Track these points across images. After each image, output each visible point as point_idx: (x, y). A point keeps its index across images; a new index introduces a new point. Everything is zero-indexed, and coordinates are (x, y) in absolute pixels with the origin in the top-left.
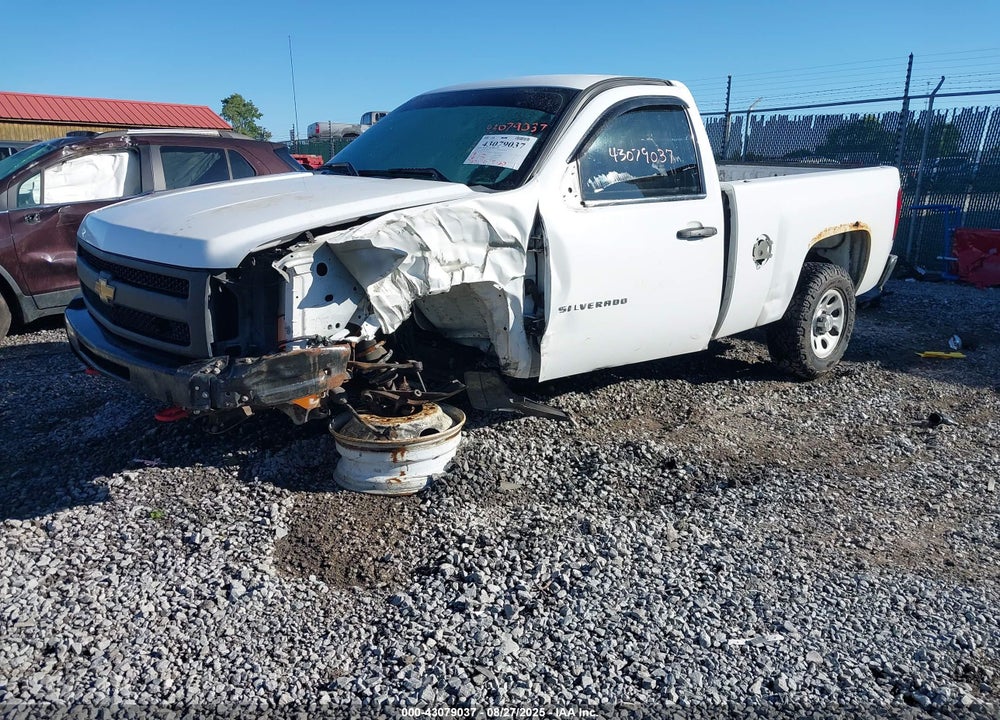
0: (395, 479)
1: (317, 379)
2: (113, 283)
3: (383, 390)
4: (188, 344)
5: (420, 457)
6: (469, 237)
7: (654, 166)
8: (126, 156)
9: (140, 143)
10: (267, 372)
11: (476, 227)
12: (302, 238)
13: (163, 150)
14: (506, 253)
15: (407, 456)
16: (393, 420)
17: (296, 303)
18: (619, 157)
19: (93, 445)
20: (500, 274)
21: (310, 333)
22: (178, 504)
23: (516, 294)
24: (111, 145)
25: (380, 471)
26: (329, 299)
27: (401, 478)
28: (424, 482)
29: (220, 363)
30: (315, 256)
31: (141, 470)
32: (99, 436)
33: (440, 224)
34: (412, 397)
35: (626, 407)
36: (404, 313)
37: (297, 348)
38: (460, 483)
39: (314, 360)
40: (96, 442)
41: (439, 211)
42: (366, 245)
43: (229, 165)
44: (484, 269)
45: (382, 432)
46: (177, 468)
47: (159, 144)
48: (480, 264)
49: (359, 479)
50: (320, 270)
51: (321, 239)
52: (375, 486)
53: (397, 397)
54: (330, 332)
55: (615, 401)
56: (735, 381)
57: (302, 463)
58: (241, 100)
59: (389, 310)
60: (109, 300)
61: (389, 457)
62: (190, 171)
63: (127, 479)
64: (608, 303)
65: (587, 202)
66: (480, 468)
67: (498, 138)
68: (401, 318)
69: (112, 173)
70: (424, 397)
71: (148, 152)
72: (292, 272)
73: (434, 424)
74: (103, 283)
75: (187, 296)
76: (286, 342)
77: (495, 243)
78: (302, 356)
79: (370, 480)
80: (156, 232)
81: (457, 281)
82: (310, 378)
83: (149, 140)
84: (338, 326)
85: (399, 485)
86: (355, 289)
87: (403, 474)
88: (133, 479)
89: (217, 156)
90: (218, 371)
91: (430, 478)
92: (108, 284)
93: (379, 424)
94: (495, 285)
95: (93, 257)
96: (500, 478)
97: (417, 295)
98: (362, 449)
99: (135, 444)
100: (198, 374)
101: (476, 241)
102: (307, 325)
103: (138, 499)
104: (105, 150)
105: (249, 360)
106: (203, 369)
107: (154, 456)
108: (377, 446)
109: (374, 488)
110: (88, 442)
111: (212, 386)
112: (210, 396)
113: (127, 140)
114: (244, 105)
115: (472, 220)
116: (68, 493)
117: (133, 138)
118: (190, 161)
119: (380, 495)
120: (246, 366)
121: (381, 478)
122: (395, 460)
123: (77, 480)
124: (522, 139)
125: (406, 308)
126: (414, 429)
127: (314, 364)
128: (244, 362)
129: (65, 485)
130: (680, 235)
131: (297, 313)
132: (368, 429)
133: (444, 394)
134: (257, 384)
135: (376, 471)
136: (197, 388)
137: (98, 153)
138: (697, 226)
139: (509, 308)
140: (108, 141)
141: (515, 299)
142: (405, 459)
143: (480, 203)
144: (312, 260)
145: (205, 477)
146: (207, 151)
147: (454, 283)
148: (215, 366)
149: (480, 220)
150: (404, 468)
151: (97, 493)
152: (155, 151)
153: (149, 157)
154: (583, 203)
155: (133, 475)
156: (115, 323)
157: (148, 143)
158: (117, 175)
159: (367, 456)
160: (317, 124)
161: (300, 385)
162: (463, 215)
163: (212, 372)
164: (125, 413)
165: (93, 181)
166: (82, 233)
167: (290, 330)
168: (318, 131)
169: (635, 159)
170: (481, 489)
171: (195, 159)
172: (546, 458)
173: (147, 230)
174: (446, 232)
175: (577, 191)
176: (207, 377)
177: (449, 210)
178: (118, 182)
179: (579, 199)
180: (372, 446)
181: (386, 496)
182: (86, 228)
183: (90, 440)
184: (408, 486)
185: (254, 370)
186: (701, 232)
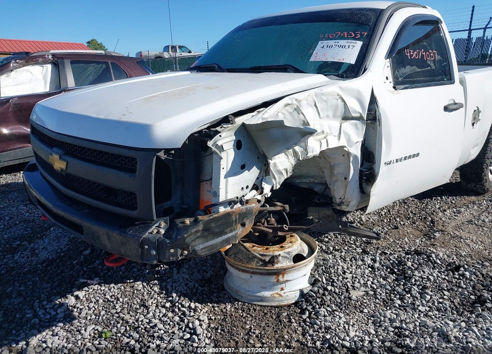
0: (277, 294)
1: (236, 232)
2: (66, 157)
3: (261, 226)
4: (135, 208)
5: (295, 277)
6: (331, 113)
7: (429, 62)
8: (49, 66)
9: (58, 58)
10: (202, 230)
11: (337, 106)
12: (226, 120)
13: (72, 63)
14: (353, 124)
15: (287, 277)
16: (272, 248)
17: (223, 173)
18: (411, 56)
19: (47, 266)
20: (349, 140)
21: (231, 196)
22: (121, 322)
23: (356, 154)
24: (40, 60)
25: (265, 288)
26: (243, 167)
27: (282, 293)
28: (298, 294)
29: (163, 224)
30: (235, 134)
31: (86, 289)
32: (50, 257)
33: (315, 105)
34: (282, 230)
35: (390, 219)
36: (289, 173)
37: (222, 209)
38: (324, 294)
39: (236, 218)
40: (49, 263)
41: (316, 95)
42: (280, 124)
43: (112, 71)
44: (339, 137)
45: (267, 259)
46: (112, 285)
47: (70, 58)
48: (337, 133)
49: (249, 294)
50: (238, 145)
51: (239, 120)
52: (263, 299)
53: (271, 231)
54: (243, 193)
55: (382, 215)
56: (444, 197)
57: (200, 277)
58: (96, 42)
59: (280, 173)
60: (61, 170)
61: (273, 279)
62: (89, 75)
63: (77, 297)
64: (410, 157)
65: (397, 87)
66: (333, 281)
67: (332, 42)
68: (286, 178)
69: (42, 77)
70: (290, 230)
71: (63, 64)
72: (221, 148)
73: (299, 250)
74: (56, 157)
75: (135, 171)
76: (214, 205)
77: (346, 118)
78: (228, 215)
79: (258, 294)
80: (102, 117)
81: (324, 148)
82: (231, 231)
83: (64, 57)
84: (247, 187)
85: (281, 298)
86: (258, 158)
87: (282, 289)
88: (81, 298)
89: (104, 66)
90: (163, 231)
91: (301, 291)
92: (60, 158)
93: (262, 253)
94: (345, 149)
95: (43, 134)
96: (348, 288)
97: (299, 160)
98: (253, 273)
99: (77, 263)
100: (146, 235)
101: (334, 116)
102: (229, 189)
103: (89, 318)
104: (37, 63)
105: (188, 221)
106: (150, 231)
107: (93, 275)
108: (264, 271)
109: (262, 301)
110: (43, 263)
111: (160, 246)
112: (158, 253)
113: (50, 57)
114: (98, 45)
115: (335, 101)
116: (36, 315)
117: (54, 55)
118: (88, 69)
119: (268, 306)
120: (187, 227)
121: (267, 292)
122: (278, 281)
123: (41, 302)
124: (351, 43)
125: (290, 170)
126: (288, 256)
127: (236, 221)
128: (183, 223)
129: (32, 307)
130: (446, 109)
131: (222, 181)
132: (255, 257)
133: (304, 227)
134: (194, 240)
135: (262, 287)
136: (146, 247)
137: (32, 65)
138: (452, 102)
139: (351, 164)
140: (39, 57)
141: (355, 157)
142: (285, 279)
143: (341, 88)
144: (234, 138)
145: (133, 293)
146: (99, 63)
147: (322, 149)
148: (159, 227)
149: (340, 101)
150: (283, 286)
151: (57, 314)
152: (68, 64)
153: (64, 67)
154: (394, 88)
155: (81, 294)
156: (66, 187)
157: (63, 58)
158: (45, 78)
159: (256, 278)
160: (141, 52)
161: (225, 237)
162: (330, 97)
163: (158, 232)
164: (65, 236)
165: (30, 82)
166: (33, 117)
167: (216, 194)
168: (141, 56)
169: (419, 57)
170: (339, 298)
171: (92, 68)
172: (369, 267)
173: (94, 115)
174: (318, 111)
175: (391, 79)
176: (154, 237)
177: (322, 94)
178: (46, 82)
179: (392, 85)
180: (261, 271)
181: (272, 307)
182: (36, 113)
183: (44, 261)
184: (287, 298)
185: (193, 230)
186: (454, 107)
